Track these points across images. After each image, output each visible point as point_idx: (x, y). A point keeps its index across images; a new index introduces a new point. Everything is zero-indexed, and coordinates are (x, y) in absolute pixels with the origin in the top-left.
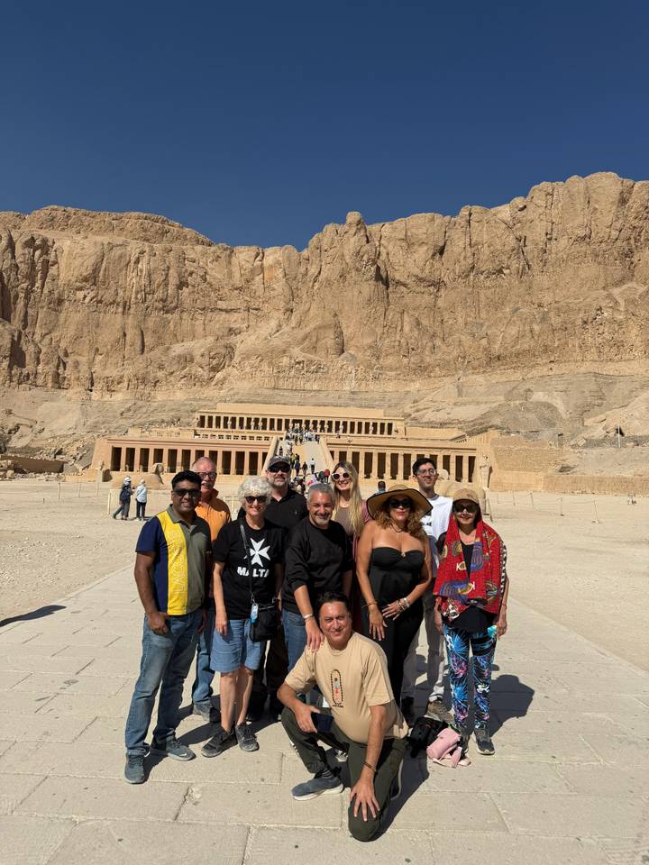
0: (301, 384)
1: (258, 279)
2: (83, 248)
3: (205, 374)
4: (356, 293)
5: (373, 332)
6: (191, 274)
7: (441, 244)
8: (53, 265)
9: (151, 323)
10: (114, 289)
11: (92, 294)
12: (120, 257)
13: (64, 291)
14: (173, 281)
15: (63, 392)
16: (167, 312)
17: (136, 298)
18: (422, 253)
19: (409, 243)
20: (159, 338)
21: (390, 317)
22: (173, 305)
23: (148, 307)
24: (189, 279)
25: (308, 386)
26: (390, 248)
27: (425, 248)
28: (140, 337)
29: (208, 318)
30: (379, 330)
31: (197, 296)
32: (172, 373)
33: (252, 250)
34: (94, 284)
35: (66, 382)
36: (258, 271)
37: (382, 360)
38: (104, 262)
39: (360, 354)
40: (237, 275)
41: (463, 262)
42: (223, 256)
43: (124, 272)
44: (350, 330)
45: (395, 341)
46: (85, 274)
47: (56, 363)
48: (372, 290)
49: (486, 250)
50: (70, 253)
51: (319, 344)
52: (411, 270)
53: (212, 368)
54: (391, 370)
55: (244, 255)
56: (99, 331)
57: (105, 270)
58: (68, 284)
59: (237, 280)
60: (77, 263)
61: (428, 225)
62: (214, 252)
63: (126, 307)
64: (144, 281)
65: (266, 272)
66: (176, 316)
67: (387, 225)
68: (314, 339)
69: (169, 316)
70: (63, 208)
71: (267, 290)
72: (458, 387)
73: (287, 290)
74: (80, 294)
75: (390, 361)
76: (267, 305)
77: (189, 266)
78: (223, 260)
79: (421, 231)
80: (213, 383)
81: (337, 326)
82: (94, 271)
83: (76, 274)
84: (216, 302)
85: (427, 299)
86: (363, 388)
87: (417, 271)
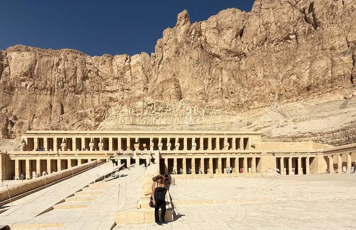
0: (152, 120)
1: (128, 73)
2: (23, 56)
3: (92, 123)
4: (188, 59)
5: (202, 83)
6: (90, 71)
7: (241, 28)
8: (6, 67)
9: (67, 100)
10: (44, 81)
11: (31, 83)
12: (47, 62)
13: (14, 82)
14: (79, 75)
15: (12, 141)
16: (77, 94)
17: (58, 85)
18: (229, 35)
19: (219, 30)
20: (73, 108)
21: (213, 72)
22: (81, 89)
23: (65, 91)
24: (89, 74)
25: (158, 122)
26: (207, 34)
27: (231, 31)
28: (60, 107)
29: (101, 96)
30: (206, 82)
31: (94, 84)
32: (74, 124)
33: (124, 57)
34: (31, 77)
35: (13, 135)
36: (128, 68)
37: (209, 102)
38: (37, 65)
39: (194, 99)
40: (116, 71)
41: (259, 35)
42: (107, 60)
43: (50, 71)
44: (185, 84)
45: (218, 88)
46: (25, 71)
47: (5, 122)
48: (200, 53)
49: (273, 27)
50: (15, 59)
51: (164, 92)
52: (222, 47)
53: (96, 119)
54: (217, 108)
55: (119, 60)
56: (36, 105)
57: (38, 69)
58: (16, 78)
59: (116, 73)
60: (20, 64)
61: (232, 15)
62: (102, 59)
63: (52, 91)
64: (62, 76)
65: (132, 69)
66: (83, 95)
67: (203, 23)
68: (161, 90)
69: (79, 96)
70: (25, 46)
71: (133, 79)
72: (279, 112)
73: (144, 77)
74: (23, 84)
75: (216, 102)
76: (133, 87)
77: (89, 67)
78: (107, 64)
79: (227, 20)
80: (98, 129)
81: (176, 81)
82: (30, 69)
83: (20, 71)
84: (105, 87)
85: (234, 65)
86: (198, 122)
87: (226, 46)
